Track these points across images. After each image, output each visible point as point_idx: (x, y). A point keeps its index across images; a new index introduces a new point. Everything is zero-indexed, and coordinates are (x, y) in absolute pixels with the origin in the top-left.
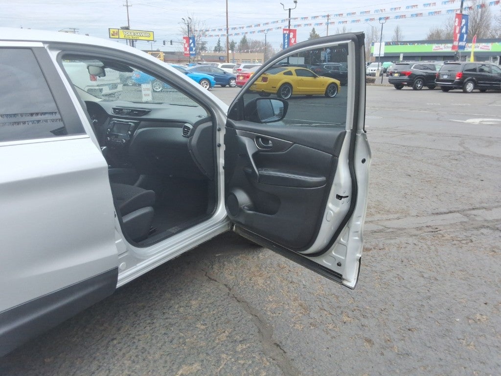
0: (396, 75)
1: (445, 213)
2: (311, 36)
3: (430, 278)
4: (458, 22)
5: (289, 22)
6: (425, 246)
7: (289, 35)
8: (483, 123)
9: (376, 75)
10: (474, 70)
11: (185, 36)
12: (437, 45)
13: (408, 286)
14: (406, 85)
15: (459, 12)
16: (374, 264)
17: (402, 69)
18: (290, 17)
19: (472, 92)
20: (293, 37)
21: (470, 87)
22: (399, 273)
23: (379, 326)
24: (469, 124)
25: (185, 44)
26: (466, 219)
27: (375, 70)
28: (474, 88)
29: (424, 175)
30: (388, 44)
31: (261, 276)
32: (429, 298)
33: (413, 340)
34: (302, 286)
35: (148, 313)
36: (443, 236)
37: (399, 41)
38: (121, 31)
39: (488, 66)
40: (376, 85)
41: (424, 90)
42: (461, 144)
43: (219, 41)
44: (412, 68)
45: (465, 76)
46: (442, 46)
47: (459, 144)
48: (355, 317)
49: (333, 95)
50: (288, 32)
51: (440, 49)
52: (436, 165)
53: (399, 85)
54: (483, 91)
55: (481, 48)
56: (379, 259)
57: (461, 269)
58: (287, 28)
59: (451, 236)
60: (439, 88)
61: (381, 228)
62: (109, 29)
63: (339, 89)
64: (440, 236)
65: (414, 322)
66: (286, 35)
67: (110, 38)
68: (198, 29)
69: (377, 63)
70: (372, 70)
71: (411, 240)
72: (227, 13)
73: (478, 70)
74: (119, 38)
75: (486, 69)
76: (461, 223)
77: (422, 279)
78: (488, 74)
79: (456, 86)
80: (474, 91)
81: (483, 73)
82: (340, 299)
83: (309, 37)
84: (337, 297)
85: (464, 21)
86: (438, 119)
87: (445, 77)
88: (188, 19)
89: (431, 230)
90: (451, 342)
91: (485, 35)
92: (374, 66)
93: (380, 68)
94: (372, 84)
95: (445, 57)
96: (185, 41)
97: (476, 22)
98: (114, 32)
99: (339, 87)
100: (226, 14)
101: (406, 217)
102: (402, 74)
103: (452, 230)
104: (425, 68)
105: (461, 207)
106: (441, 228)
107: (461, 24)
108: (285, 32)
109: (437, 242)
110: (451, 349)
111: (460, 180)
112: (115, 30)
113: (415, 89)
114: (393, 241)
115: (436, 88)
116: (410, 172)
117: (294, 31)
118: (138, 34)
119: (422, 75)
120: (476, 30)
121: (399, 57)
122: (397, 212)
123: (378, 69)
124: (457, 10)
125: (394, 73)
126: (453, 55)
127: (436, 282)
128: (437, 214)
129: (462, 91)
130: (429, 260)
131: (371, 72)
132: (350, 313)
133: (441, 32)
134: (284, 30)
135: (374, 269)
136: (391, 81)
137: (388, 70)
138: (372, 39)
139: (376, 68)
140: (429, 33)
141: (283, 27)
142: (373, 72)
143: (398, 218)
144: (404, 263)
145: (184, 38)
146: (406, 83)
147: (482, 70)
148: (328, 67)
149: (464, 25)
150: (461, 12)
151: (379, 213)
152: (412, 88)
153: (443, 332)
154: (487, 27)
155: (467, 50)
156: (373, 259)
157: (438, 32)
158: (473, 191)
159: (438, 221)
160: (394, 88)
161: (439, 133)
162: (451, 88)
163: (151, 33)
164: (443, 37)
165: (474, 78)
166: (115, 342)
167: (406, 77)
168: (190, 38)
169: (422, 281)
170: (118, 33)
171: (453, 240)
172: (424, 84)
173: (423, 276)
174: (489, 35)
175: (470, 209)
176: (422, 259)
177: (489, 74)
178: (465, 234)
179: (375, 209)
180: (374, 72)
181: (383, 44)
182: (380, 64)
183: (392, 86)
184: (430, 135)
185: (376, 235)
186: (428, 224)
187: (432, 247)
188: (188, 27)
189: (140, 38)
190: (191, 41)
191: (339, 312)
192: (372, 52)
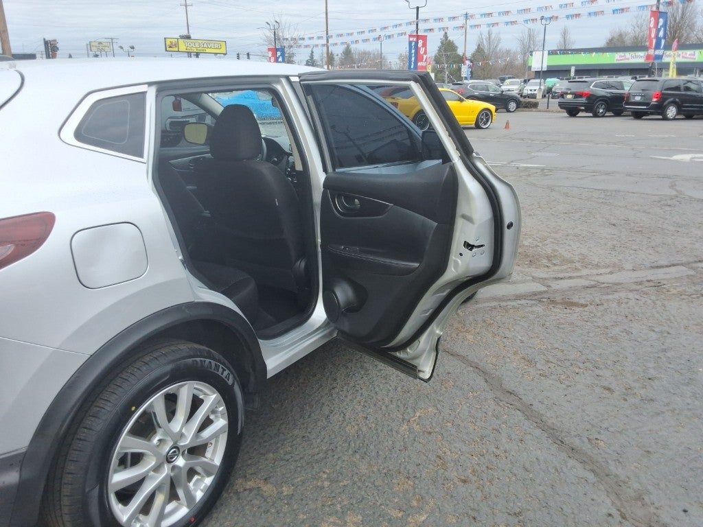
0: (569, 97)
1: (667, 266)
2: (442, 43)
3: (661, 332)
4: (654, 23)
5: (417, 25)
6: (650, 301)
7: (417, 43)
8: (696, 160)
9: (538, 97)
10: (677, 88)
11: (271, 47)
12: (622, 54)
13: (639, 340)
14: (582, 111)
15: (654, 9)
16: (595, 319)
17: (576, 88)
18: (417, 18)
19: (674, 119)
20: (423, 46)
21: (672, 111)
22: (626, 327)
23: (615, 376)
24: (676, 161)
25: (270, 58)
26: (692, 273)
27: (535, 90)
28: (678, 113)
29: (632, 225)
30: (552, 53)
31: (467, 331)
32: (664, 351)
33: (656, 388)
34: (519, 341)
35: (359, 365)
36: (668, 291)
37: (567, 48)
38: (181, 41)
39: (696, 83)
40: (540, 111)
41: (607, 116)
42: (672, 186)
43: (312, 52)
44: (591, 87)
45: (665, 96)
46: (628, 55)
47: (670, 187)
48: (587, 369)
49: (485, 124)
50: (415, 39)
51: (626, 59)
52: (644, 212)
53: (572, 111)
54: (689, 117)
55: (683, 57)
56: (599, 314)
57: (695, 323)
58: (415, 34)
59: (678, 290)
60: (630, 113)
61: (593, 283)
62: (165, 39)
63: (494, 117)
64: (664, 290)
65: (652, 373)
66: (413, 44)
67: (166, 51)
68: (287, 37)
69: (538, 81)
70: (531, 90)
71: (631, 295)
72: (327, 14)
73: (682, 88)
74: (179, 51)
75: (693, 86)
76: (688, 276)
77: (652, 333)
78: (695, 94)
79: (653, 110)
80: (677, 117)
81: (689, 93)
82: (565, 352)
83: (440, 44)
84: (563, 351)
85: (661, 21)
86: (634, 156)
87: (638, 99)
88: (275, 23)
89: (653, 284)
90: (696, 389)
91: (688, 38)
92: (535, 84)
93: (542, 87)
94: (534, 110)
95: (634, 71)
96: (270, 54)
97: (675, 21)
98: (171, 42)
99: (494, 113)
100: (325, 14)
101: (619, 271)
102: (577, 95)
103: (678, 284)
104: (609, 86)
105: (684, 260)
106: (665, 282)
107: (658, 24)
108: (411, 39)
109: (662, 296)
110: (697, 396)
111: (678, 229)
112: (174, 41)
113: (596, 115)
114: (610, 297)
115: (625, 113)
116: (614, 222)
117: (424, 38)
118: (205, 45)
119: (605, 97)
120: (675, 32)
121: (569, 71)
122: (608, 266)
123: (540, 88)
124: (652, 6)
125: (567, 94)
126: (646, 67)
127: (669, 336)
128: (657, 267)
129: (661, 117)
130: (657, 315)
131: (529, 92)
132: (581, 365)
133: (626, 35)
134: (410, 36)
135: (595, 324)
136: (562, 105)
137: (553, 90)
138: (529, 47)
139: (537, 88)
140: (609, 37)
141: (408, 33)
142: (533, 92)
143: (611, 273)
144: (629, 319)
145: (269, 50)
146: (583, 108)
147: (688, 89)
148: (473, 87)
149: (661, 27)
150: (658, 8)
151: (586, 268)
152: (591, 115)
153: (687, 381)
154: (691, 27)
155: (665, 60)
156: (592, 315)
157: (621, 35)
158: (697, 242)
159: (659, 275)
160: (566, 114)
161: (641, 174)
162: (646, 114)
163: (223, 44)
164: (628, 42)
165: (677, 100)
166: (337, 390)
167: (583, 100)
168: (277, 50)
169: (654, 335)
170: (177, 45)
171: (681, 295)
172: (607, 110)
173: (654, 331)
174: (693, 39)
175: (696, 262)
176: (649, 314)
177: (697, 94)
178: (694, 288)
179: (580, 264)
180: (535, 92)
181: (546, 53)
182: (542, 80)
183: (563, 112)
184: (630, 175)
185: (589, 291)
186: (649, 278)
187: (658, 302)
188: (275, 35)
189: (208, 51)
190: (279, 53)
191: (568, 364)
192: (529, 65)
